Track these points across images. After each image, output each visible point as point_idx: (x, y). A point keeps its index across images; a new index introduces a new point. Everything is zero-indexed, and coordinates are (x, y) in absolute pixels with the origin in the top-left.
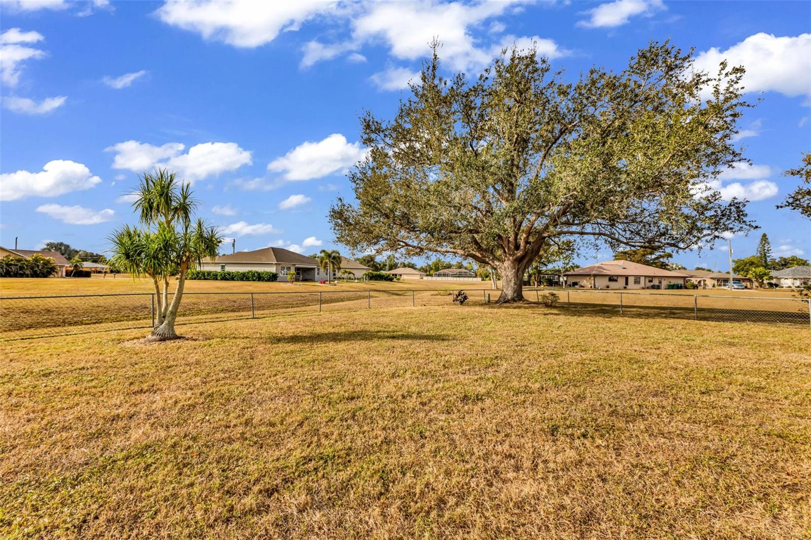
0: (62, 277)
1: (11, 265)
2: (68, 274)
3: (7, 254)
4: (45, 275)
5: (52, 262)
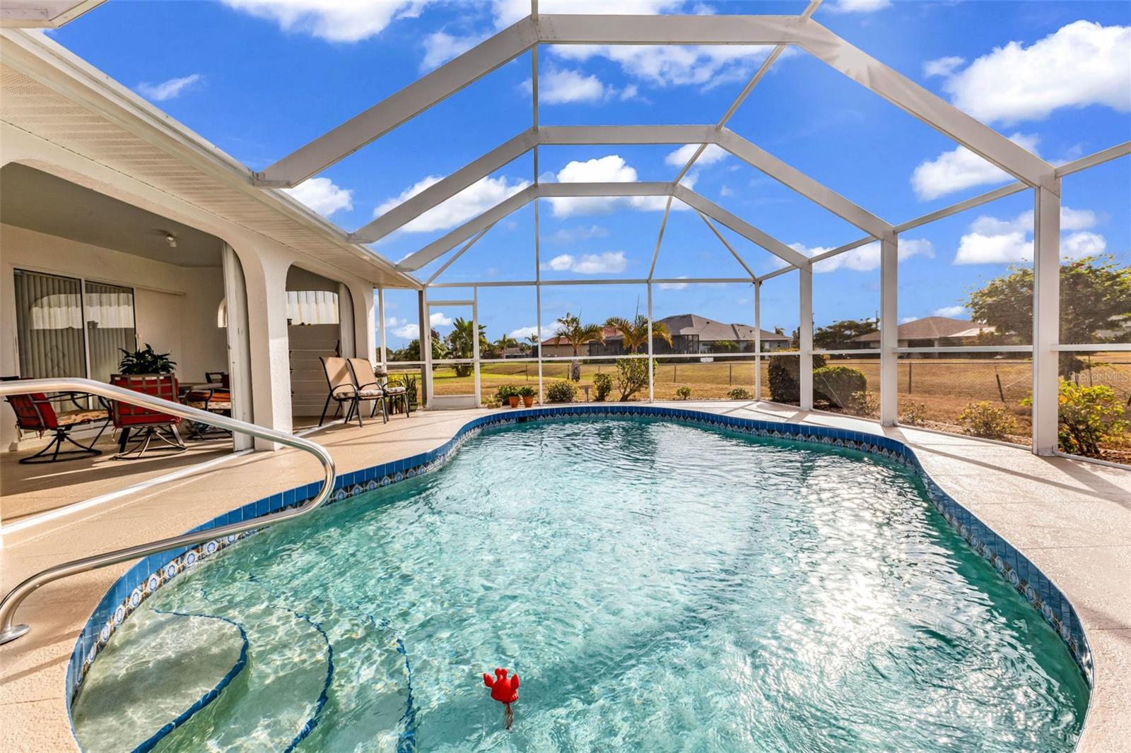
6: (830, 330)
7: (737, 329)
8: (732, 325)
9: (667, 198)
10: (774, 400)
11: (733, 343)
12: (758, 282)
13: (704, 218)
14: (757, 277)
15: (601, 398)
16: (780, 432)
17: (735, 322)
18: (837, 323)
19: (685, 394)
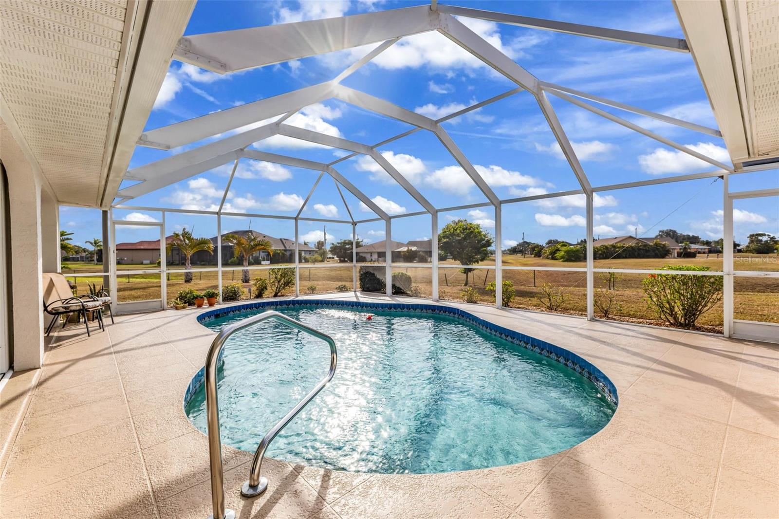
0: (674, 258)
1: (641, 249)
2: (680, 255)
3: (637, 241)
4: (663, 257)
5: (667, 245)
6: (338, 245)
7: (284, 242)
8: (281, 239)
9: (320, 172)
10: (363, 290)
11: (283, 251)
12: (354, 224)
13: (337, 185)
14: (355, 221)
15: (259, 295)
16: (395, 308)
17: (283, 237)
18: (342, 241)
19: (312, 290)
